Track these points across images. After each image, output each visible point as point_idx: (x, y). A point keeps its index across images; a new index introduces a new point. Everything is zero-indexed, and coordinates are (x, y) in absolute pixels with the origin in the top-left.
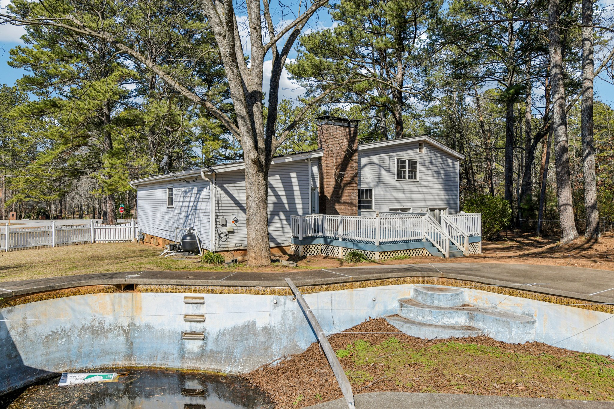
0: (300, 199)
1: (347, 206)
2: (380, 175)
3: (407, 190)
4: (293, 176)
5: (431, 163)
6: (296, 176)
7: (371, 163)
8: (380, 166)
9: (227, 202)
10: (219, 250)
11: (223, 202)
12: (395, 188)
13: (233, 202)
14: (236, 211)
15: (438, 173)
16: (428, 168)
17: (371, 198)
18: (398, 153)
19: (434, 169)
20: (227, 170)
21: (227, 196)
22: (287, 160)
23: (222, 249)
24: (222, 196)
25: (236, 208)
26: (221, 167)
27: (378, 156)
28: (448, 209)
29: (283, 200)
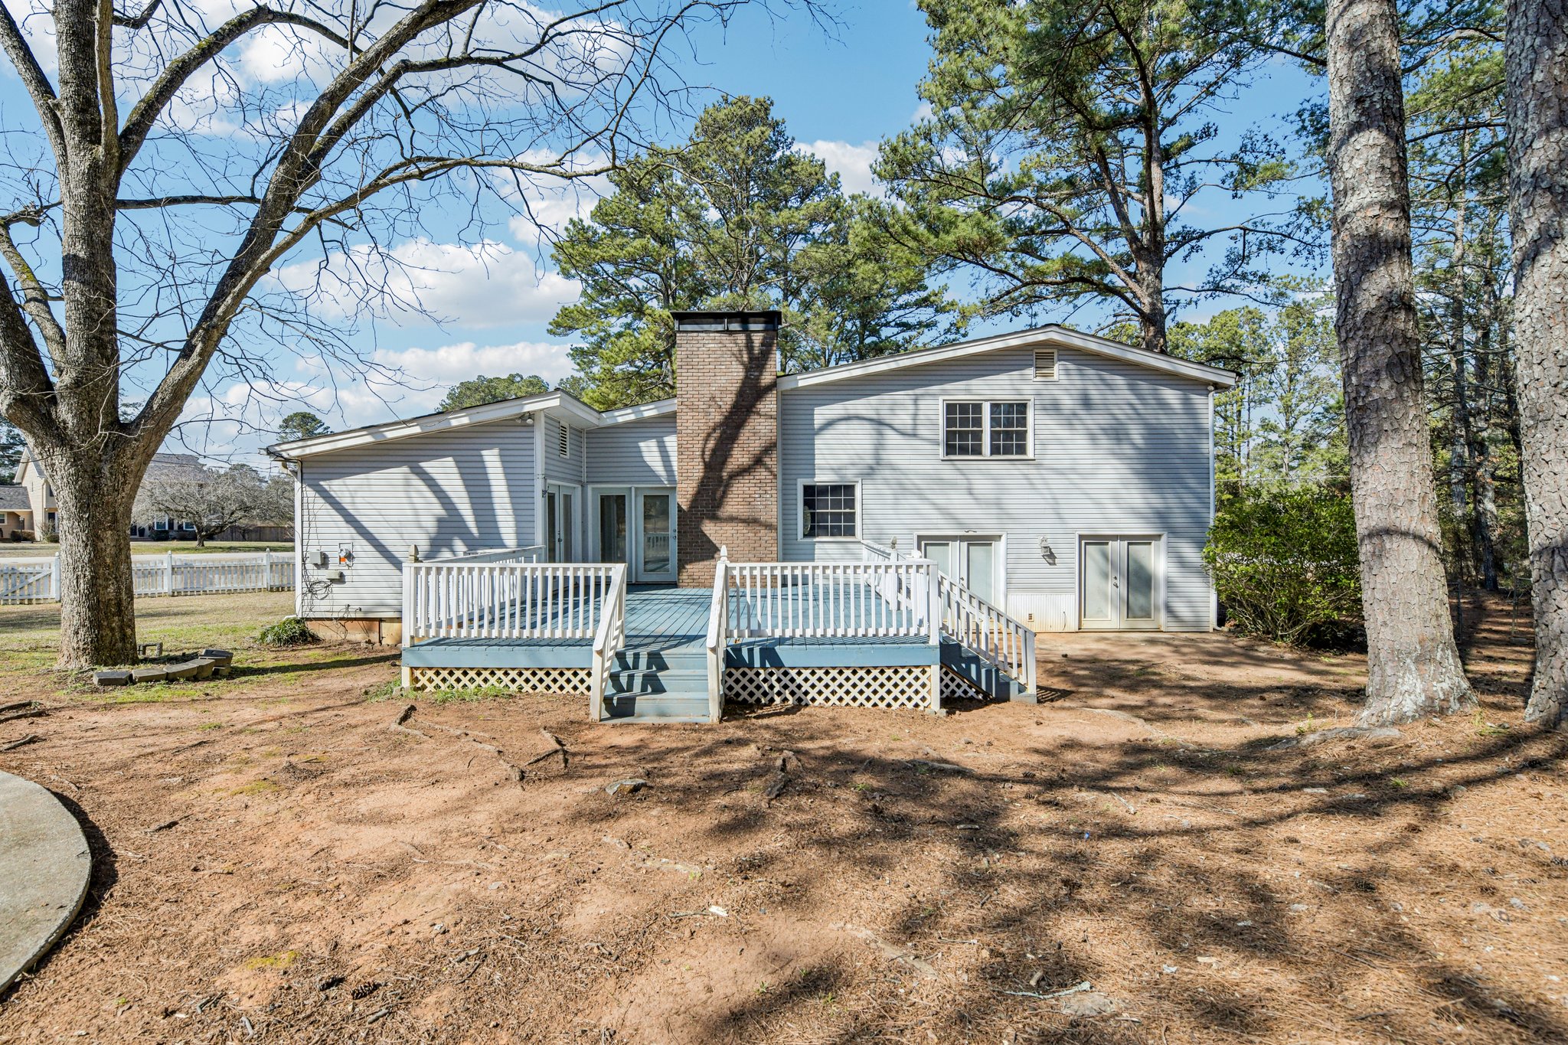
0: (511, 512)
1: (741, 527)
2: (879, 447)
3: (982, 485)
4: (491, 458)
5: (1086, 403)
6: (497, 458)
7: (848, 418)
8: (880, 423)
9: (328, 518)
10: (311, 615)
11: (318, 518)
12: (939, 481)
13: (340, 518)
14: (348, 536)
15: (1117, 433)
16: (1070, 421)
17: (852, 507)
18: (947, 386)
19: (1097, 420)
20: (308, 451)
21: (328, 506)
22: (455, 423)
23: (318, 615)
24: (317, 506)
25: (349, 531)
26: (294, 445)
27: (873, 400)
28: (1164, 538)
29: (463, 512)
